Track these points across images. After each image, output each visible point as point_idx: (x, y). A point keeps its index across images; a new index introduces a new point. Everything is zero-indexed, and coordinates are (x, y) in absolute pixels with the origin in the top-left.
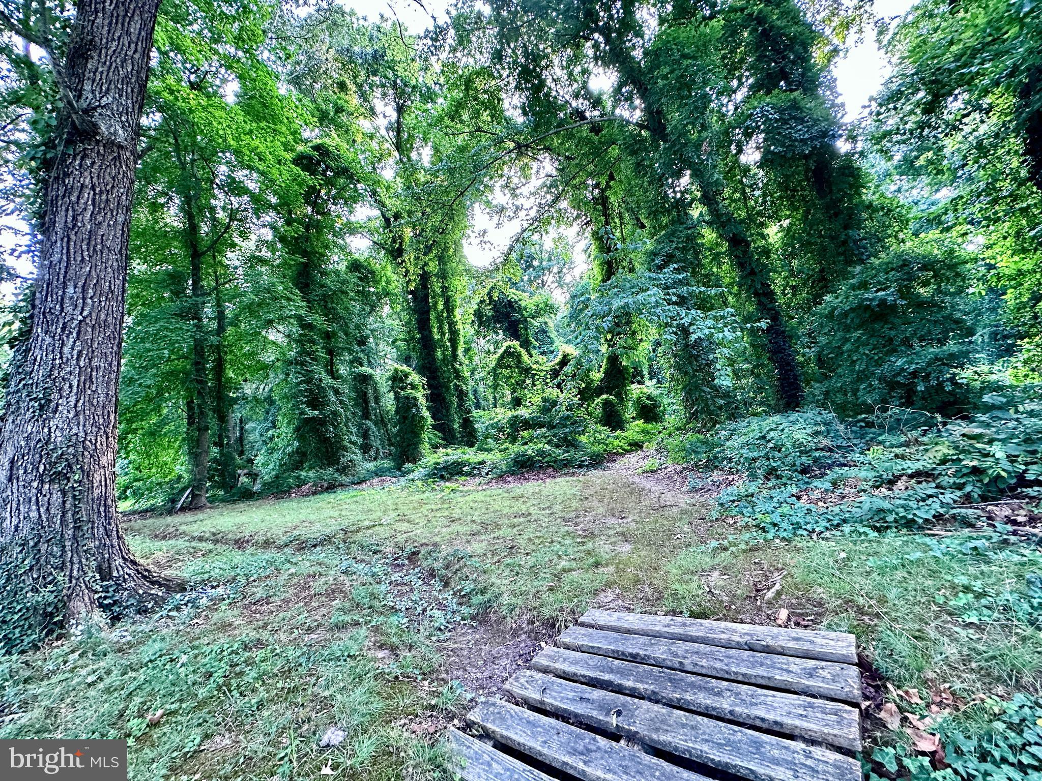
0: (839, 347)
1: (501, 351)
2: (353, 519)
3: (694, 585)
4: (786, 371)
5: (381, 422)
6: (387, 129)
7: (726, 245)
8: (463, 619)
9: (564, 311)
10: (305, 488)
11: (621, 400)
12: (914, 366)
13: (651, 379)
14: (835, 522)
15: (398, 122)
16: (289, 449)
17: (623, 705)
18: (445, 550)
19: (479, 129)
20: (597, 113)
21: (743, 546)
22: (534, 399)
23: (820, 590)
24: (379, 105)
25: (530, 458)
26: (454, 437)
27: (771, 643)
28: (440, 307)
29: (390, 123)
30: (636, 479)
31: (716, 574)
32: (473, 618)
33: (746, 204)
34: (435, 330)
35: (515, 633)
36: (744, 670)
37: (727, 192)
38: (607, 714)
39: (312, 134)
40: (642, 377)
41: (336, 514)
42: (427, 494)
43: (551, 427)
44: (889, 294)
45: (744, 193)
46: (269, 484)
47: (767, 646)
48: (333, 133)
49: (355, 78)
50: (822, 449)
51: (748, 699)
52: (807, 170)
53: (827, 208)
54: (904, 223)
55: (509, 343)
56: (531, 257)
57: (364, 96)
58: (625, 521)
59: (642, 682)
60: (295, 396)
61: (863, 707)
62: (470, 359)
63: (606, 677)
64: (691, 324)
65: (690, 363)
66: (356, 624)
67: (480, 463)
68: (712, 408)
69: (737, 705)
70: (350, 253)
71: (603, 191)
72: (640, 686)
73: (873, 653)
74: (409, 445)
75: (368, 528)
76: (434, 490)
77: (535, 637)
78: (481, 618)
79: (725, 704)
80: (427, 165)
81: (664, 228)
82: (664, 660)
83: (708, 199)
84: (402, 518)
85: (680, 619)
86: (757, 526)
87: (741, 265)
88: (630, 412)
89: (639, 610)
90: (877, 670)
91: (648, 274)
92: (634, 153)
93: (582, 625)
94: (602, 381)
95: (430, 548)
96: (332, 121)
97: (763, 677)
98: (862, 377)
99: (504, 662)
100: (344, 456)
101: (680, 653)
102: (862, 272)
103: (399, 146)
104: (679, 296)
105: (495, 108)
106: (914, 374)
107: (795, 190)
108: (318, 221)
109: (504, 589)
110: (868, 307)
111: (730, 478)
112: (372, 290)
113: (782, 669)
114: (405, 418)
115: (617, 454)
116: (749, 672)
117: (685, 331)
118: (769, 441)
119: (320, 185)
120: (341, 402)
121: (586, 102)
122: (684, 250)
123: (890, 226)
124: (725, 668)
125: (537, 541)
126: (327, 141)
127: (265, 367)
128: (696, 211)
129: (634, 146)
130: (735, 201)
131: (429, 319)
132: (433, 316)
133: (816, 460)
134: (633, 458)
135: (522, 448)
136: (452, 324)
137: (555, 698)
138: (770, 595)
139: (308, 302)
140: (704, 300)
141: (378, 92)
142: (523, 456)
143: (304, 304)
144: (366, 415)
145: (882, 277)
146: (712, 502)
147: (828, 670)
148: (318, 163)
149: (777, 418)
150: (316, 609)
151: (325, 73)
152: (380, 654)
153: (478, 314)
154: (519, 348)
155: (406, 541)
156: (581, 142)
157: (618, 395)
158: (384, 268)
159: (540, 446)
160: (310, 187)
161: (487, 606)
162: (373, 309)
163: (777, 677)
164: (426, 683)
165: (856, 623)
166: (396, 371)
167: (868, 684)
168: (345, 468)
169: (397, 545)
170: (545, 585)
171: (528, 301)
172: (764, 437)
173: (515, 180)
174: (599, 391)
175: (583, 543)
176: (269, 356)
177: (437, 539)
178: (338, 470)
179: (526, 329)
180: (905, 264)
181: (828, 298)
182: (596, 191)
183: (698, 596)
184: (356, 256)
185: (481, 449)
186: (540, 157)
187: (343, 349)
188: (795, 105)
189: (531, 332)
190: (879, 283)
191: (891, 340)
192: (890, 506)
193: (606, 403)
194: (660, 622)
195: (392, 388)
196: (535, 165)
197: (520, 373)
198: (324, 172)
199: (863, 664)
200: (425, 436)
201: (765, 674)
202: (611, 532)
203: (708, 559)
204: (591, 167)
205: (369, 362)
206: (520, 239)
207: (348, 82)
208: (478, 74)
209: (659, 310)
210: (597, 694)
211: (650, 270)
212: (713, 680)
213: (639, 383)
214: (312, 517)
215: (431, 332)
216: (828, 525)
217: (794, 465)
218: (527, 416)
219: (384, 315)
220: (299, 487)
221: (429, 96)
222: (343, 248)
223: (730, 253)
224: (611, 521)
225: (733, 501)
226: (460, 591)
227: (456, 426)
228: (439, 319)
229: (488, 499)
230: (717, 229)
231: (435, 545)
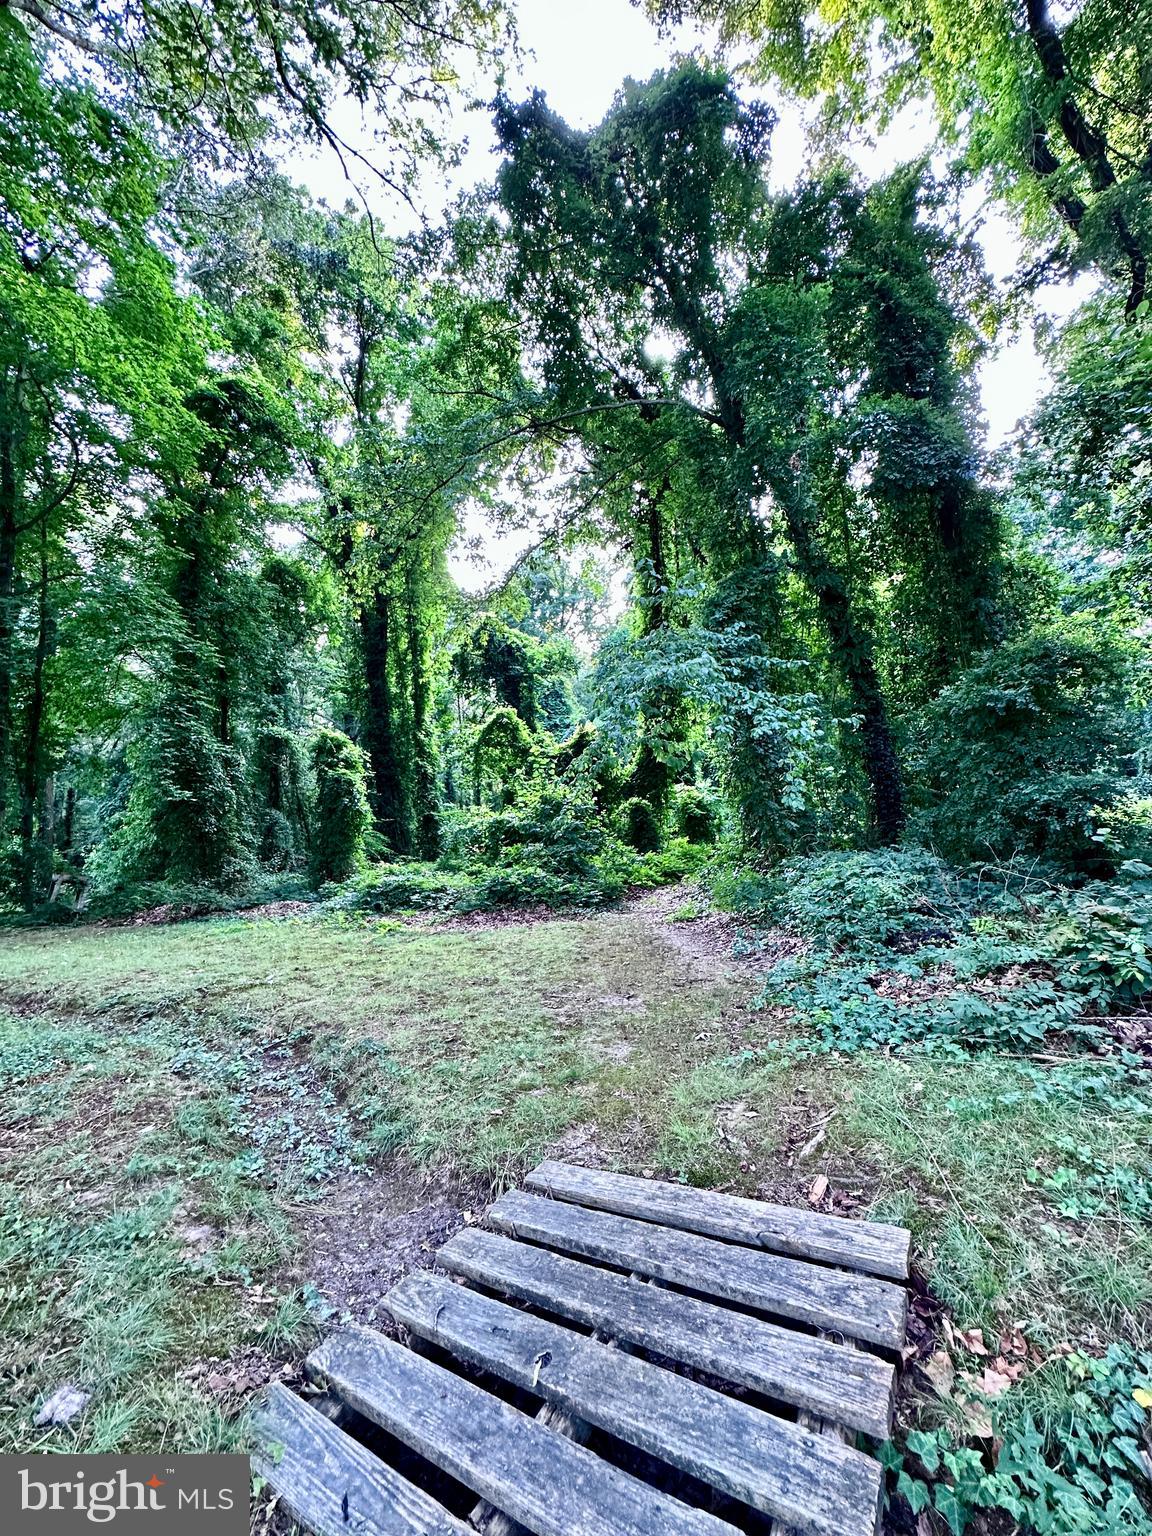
0: (955, 762)
1: (489, 719)
2: (223, 970)
3: (703, 1127)
4: (886, 786)
5: (297, 812)
6: (342, 372)
7: (816, 600)
8: (355, 1161)
9: (589, 668)
10: (160, 911)
11: (658, 806)
12: (1046, 797)
13: (705, 777)
14: (917, 1031)
15: (361, 362)
16: (141, 845)
17: (557, 1345)
18: (352, 1038)
19: (481, 390)
20: (653, 390)
21: (785, 1062)
22: (530, 797)
23: (877, 1147)
24: (333, 334)
25: (513, 888)
26: (407, 843)
27: (794, 1238)
28: (403, 645)
29: (348, 363)
30: (664, 932)
31: (740, 1107)
32: (370, 1161)
33: (847, 547)
34: (393, 679)
35: (429, 1193)
36: (745, 1287)
37: (823, 527)
38: (528, 1362)
39: (222, 363)
40: (693, 774)
41: (195, 961)
42: (349, 935)
43: (549, 841)
44: (1020, 695)
45: (846, 531)
46: (103, 898)
47: (787, 1243)
48: (255, 368)
49: (298, 288)
50: (919, 910)
51: (742, 1341)
52: (932, 509)
53: (955, 564)
54: (1051, 597)
55: (499, 710)
56: (546, 585)
57: (309, 316)
58: (632, 1002)
59: (593, 1302)
60: (154, 764)
61: (904, 1357)
62: (444, 726)
63: (542, 1289)
64: (756, 712)
65: (754, 766)
66: (169, 1172)
67: (437, 891)
68: (780, 833)
69: (723, 1351)
70: (270, 551)
71: (654, 503)
72: (589, 1309)
73: (929, 1264)
74: (334, 853)
75: (243, 989)
76: (362, 928)
77: (458, 1200)
78: (381, 1162)
79: (705, 1349)
80: (401, 434)
81: (734, 567)
82: (635, 1260)
83: (797, 533)
84: (301, 976)
85: (672, 1187)
86: (813, 1026)
87: (835, 631)
88: (670, 823)
89: (616, 1167)
90: (933, 1291)
91: (702, 632)
92: (699, 455)
93: (530, 1188)
94: (633, 776)
95: (330, 1031)
96: (255, 349)
97: (770, 1300)
98: (982, 806)
99: (402, 1244)
100: (229, 863)
101: (660, 1249)
102: (991, 659)
103: (359, 400)
104: (742, 668)
105: (506, 362)
106: (1046, 807)
107: (914, 534)
108: (220, 497)
109: (424, 1115)
110: (992, 711)
111: (792, 941)
112: (302, 609)
113: (799, 1287)
114: (332, 811)
115: (643, 887)
116: (754, 1290)
117: (746, 720)
118: (849, 892)
119: (227, 443)
120: (233, 779)
121: (639, 372)
122: (757, 601)
123: (1034, 599)
124: (720, 1280)
125: (494, 1032)
126: (245, 378)
127: (117, 714)
128: (780, 548)
129: (699, 445)
130: (834, 540)
131: (385, 663)
132: (390, 658)
133: (908, 925)
134: (663, 897)
135: (502, 873)
136: (419, 673)
137: (454, 1328)
138: (808, 1149)
139: (191, 620)
140: (781, 675)
141: (333, 315)
142: (503, 884)
143: (183, 623)
144: (274, 801)
145: (1016, 669)
146: (759, 979)
147: (863, 1290)
148: (227, 409)
149: (863, 857)
150: (109, 1142)
151: (253, 273)
152: (193, 1234)
153: (460, 661)
154: (515, 718)
155: (297, 1017)
156: (625, 429)
157: (656, 800)
158: (320, 579)
159: (531, 870)
160: (209, 445)
161: (393, 1142)
162: (299, 639)
163: (791, 1301)
164: (259, 1289)
165: (916, 1209)
166: (324, 737)
167: (919, 1316)
168: (229, 882)
169: (280, 1024)
170: (485, 1110)
171: (536, 650)
172: (842, 885)
173: (531, 470)
174: (629, 791)
175: (561, 1040)
176: (122, 698)
177: (345, 1017)
178: (217, 885)
179: (530, 689)
180: (1047, 654)
181: (946, 691)
182: (645, 502)
183: (705, 1146)
184: (279, 556)
185: (444, 868)
186: (568, 442)
187: (245, 697)
188: (920, 418)
189: (537, 695)
190: (1012, 676)
191: (1021, 758)
192: (990, 1013)
193: (637, 810)
194: (641, 1192)
195: (316, 763)
196: (560, 453)
197: (515, 755)
198: (235, 425)
199: (915, 1284)
200: (360, 842)
201: (774, 1295)
202: (608, 1022)
203: (732, 1081)
204: (637, 467)
205: (287, 718)
206: (527, 559)
207: (287, 293)
208: (486, 310)
209: (712, 688)
210: (522, 1322)
211: (706, 626)
212: (698, 1303)
213: (689, 782)
214: (158, 964)
215: (385, 682)
216: (906, 1035)
217: (878, 931)
218: (516, 823)
219: (318, 649)
220: (149, 907)
221: (410, 331)
222: (258, 542)
223: (822, 612)
224: (613, 1001)
225: (788, 982)
226: (360, 1111)
227: (413, 826)
228: (400, 661)
229: (441, 950)
230: (806, 579)
231: (340, 1027)
